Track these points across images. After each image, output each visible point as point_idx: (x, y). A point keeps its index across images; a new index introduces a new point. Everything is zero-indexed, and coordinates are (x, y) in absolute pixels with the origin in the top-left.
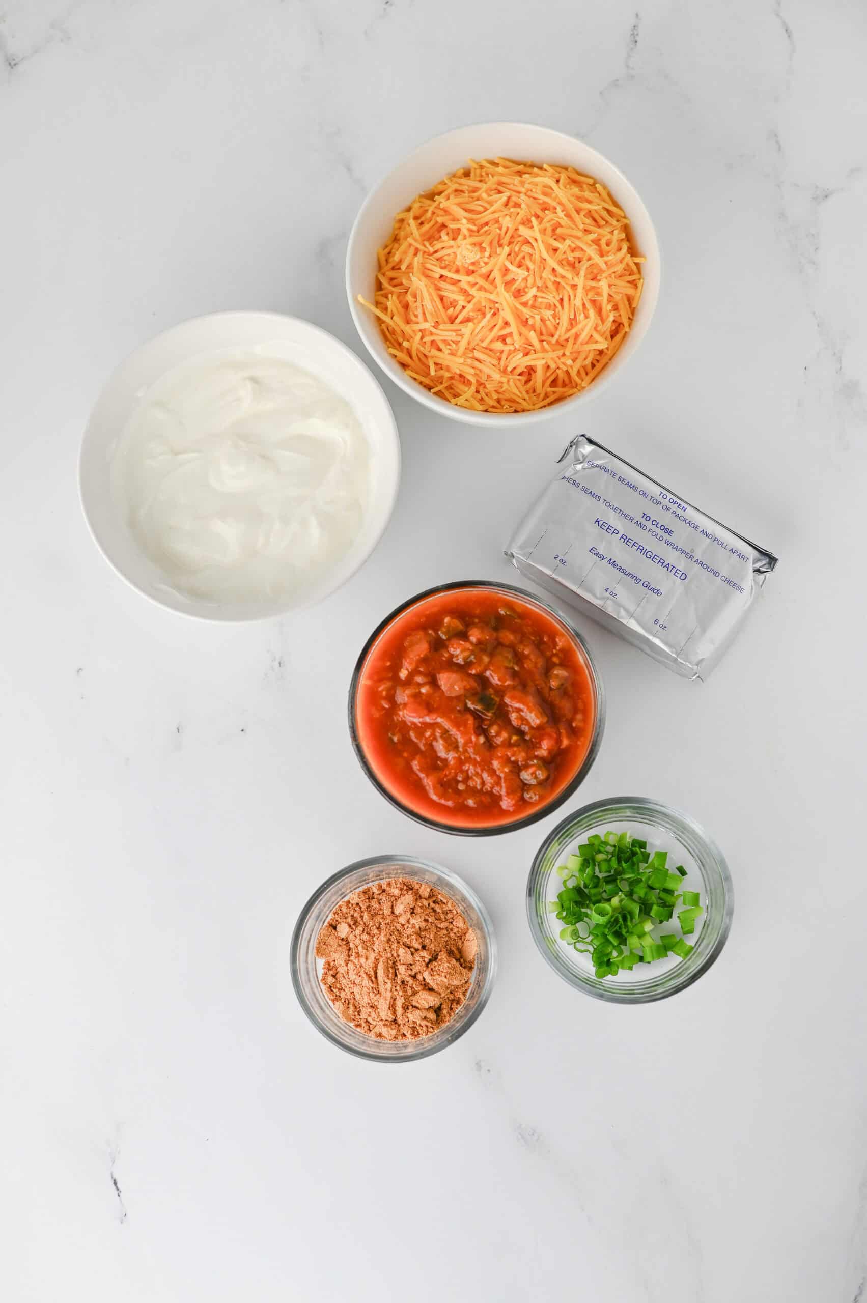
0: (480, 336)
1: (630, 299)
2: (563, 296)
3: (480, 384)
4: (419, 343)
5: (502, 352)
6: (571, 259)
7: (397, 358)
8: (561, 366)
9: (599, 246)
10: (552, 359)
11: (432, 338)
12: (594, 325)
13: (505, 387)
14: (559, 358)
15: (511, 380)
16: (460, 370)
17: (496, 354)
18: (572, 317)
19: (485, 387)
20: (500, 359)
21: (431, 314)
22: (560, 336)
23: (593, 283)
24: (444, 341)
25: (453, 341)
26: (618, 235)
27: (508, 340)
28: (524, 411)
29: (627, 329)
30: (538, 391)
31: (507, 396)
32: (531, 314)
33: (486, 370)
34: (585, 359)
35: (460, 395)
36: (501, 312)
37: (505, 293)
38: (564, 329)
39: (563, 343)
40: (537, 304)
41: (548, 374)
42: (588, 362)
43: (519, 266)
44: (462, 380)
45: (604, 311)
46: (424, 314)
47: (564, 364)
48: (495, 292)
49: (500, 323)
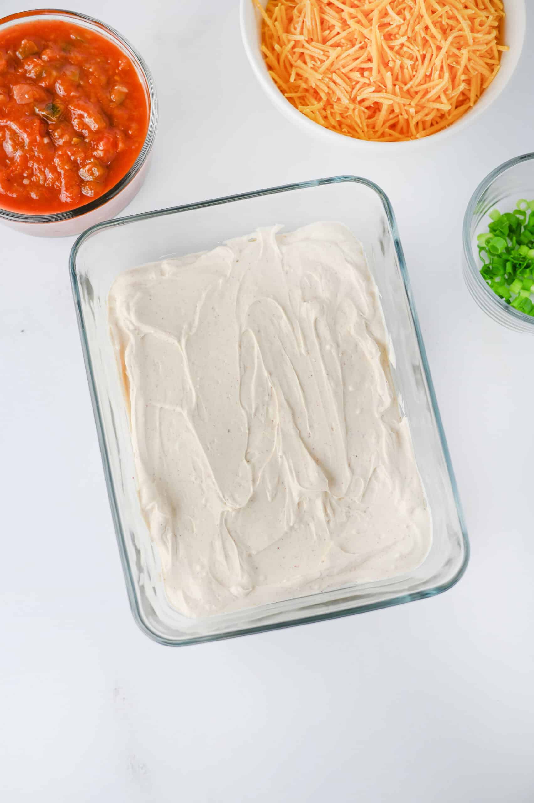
0: (343, 62)
1: (483, 80)
2: (426, 53)
3: (329, 103)
4: (289, 52)
5: (357, 83)
6: (444, 23)
7: (267, 59)
8: (404, 113)
9: (473, 23)
10: (399, 104)
11: (302, 50)
12: (445, 88)
13: (350, 112)
14: (404, 105)
15: (357, 110)
16: (316, 85)
17: (351, 82)
18: (428, 74)
19: (332, 108)
20: (353, 88)
21: (308, 31)
22: (412, 87)
23: (457, 52)
24: (312, 57)
25: (318, 59)
26: (491, 21)
27: (366, 73)
28: (358, 138)
29: (471, 104)
30: (376, 129)
31: (348, 121)
32: (394, 58)
33: (339, 93)
34: (426, 115)
35: (307, 105)
36: (369, 48)
37: (378, 32)
38: (418, 80)
39: (413, 94)
40: (402, 52)
41: (391, 116)
42: (429, 118)
43: (399, 13)
44: (315, 95)
45: (457, 81)
46: (302, 28)
47: (407, 112)
48: (369, 29)
49: (364, 57)
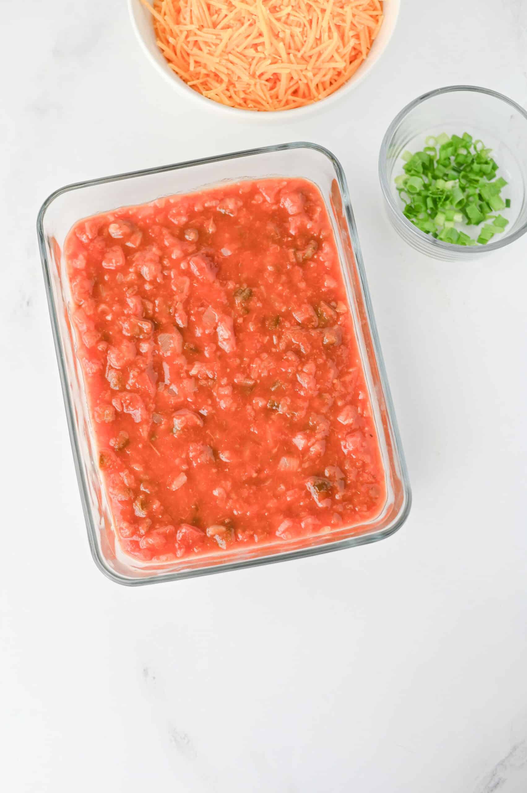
0: (235, 42)
1: (370, 32)
2: (312, 17)
3: (231, 83)
4: (183, 42)
5: (253, 58)
7: (165, 53)
8: (303, 78)
10: (296, 70)
11: (195, 38)
12: (336, 47)
13: (252, 88)
14: (302, 71)
15: (258, 84)
16: (215, 69)
17: (247, 59)
18: (318, 37)
19: (235, 87)
20: (250, 65)
21: (198, 19)
22: (305, 52)
23: (340, 11)
24: (206, 43)
25: (213, 43)
27: (260, 48)
28: (265, 111)
29: (364, 56)
30: (280, 98)
31: (252, 97)
32: (283, 29)
33: (238, 72)
34: (324, 76)
35: (211, 89)
36: (258, 24)
37: (263, 7)
38: (310, 45)
39: (307, 58)
40: (289, 22)
41: (292, 84)
42: (327, 79)
44: (216, 78)
45: (346, 38)
46: (191, 17)
47: (305, 77)
48: (254, 5)
49: (255, 33)
